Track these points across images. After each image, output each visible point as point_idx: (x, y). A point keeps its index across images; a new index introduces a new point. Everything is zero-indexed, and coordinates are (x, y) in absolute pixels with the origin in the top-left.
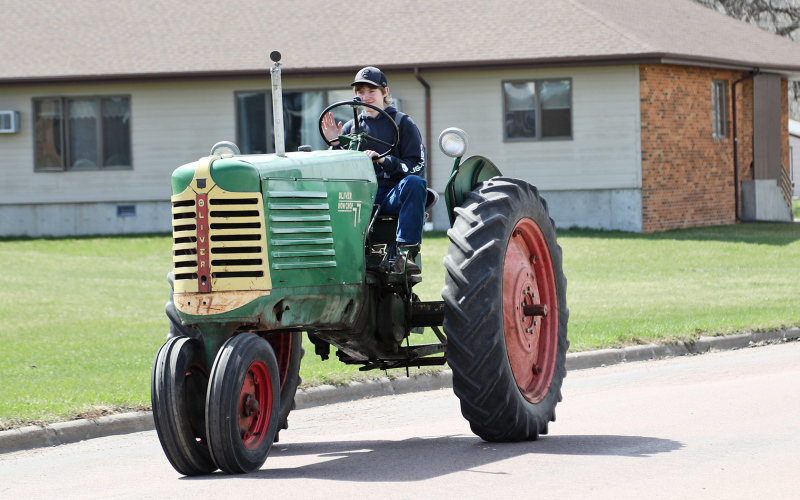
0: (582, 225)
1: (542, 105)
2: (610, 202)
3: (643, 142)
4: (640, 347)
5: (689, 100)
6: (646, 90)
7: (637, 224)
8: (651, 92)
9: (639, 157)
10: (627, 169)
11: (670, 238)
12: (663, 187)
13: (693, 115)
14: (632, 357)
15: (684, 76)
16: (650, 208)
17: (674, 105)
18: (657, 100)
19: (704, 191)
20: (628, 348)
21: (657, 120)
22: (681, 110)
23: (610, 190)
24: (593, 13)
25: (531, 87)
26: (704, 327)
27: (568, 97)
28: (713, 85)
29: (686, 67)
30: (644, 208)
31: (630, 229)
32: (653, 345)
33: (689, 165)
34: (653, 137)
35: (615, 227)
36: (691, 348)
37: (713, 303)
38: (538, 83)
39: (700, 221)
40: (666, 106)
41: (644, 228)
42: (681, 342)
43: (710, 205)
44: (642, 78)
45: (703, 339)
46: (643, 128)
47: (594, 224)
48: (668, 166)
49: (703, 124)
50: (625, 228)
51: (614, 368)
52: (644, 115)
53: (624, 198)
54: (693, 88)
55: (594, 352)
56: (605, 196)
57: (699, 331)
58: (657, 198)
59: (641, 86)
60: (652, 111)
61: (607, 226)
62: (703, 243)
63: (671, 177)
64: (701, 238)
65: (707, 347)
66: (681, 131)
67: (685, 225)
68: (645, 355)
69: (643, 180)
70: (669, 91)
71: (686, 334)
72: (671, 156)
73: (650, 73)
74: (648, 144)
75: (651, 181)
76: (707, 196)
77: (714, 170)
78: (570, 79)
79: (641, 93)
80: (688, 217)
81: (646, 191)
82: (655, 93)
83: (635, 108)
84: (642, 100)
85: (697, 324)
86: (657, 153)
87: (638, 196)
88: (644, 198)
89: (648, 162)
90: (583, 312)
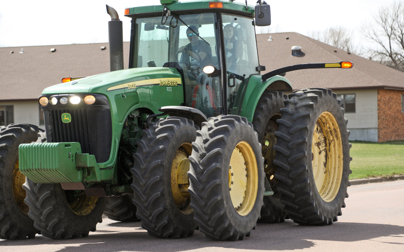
0: (358, 139)
1: (346, 102)
2: (367, 132)
3: (378, 114)
4: (374, 178)
5: (394, 101)
6: (380, 97)
7: (376, 139)
8: (381, 98)
9: (377, 118)
10: (373, 122)
11: (387, 144)
12: (385, 128)
13: (395, 105)
14: (372, 181)
15: (392, 93)
16: (381, 134)
17: (389, 102)
18: (383, 100)
19: (398, 129)
20: (371, 179)
21: (383, 107)
22: (391, 103)
23: (368, 129)
24: (363, 73)
25: (342, 96)
26: (396, 172)
27: (354, 100)
28: (401, 96)
29: (393, 90)
30: (379, 134)
31: (374, 141)
32: (379, 178)
33: (394, 121)
34: (382, 112)
35: (369, 140)
36: (392, 179)
37: (399, 165)
38: (345, 95)
39: (397, 138)
40: (386, 102)
41: (378, 140)
42: (388, 177)
43: (400, 133)
44: (378, 94)
45: (395, 176)
46: (378, 109)
47: (362, 139)
48: (387, 121)
49: (398, 108)
50: (372, 140)
51: (366, 185)
52: (379, 105)
53: (372, 131)
54: (395, 97)
55: (360, 180)
56: (366, 131)
57: (394, 174)
58: (383, 131)
59: (378, 96)
60: (381, 104)
61: (367, 140)
62: (397, 146)
63: (387, 125)
64: (397, 144)
65: (396, 179)
66: (391, 110)
67: (392, 140)
68: (376, 181)
69: (379, 125)
70: (387, 98)
71: (390, 174)
72: (387, 118)
73: (381, 92)
74: (380, 114)
75: (381, 126)
76: (399, 131)
77: (402, 122)
78: (355, 94)
79: (378, 98)
80: (393, 137)
81: (379, 129)
82: (383, 98)
83: (376, 103)
84: (378, 101)
85: (393, 171)
86: (383, 117)
87: (377, 131)
88: (379, 131)
89: (380, 120)
90: (357, 167)
